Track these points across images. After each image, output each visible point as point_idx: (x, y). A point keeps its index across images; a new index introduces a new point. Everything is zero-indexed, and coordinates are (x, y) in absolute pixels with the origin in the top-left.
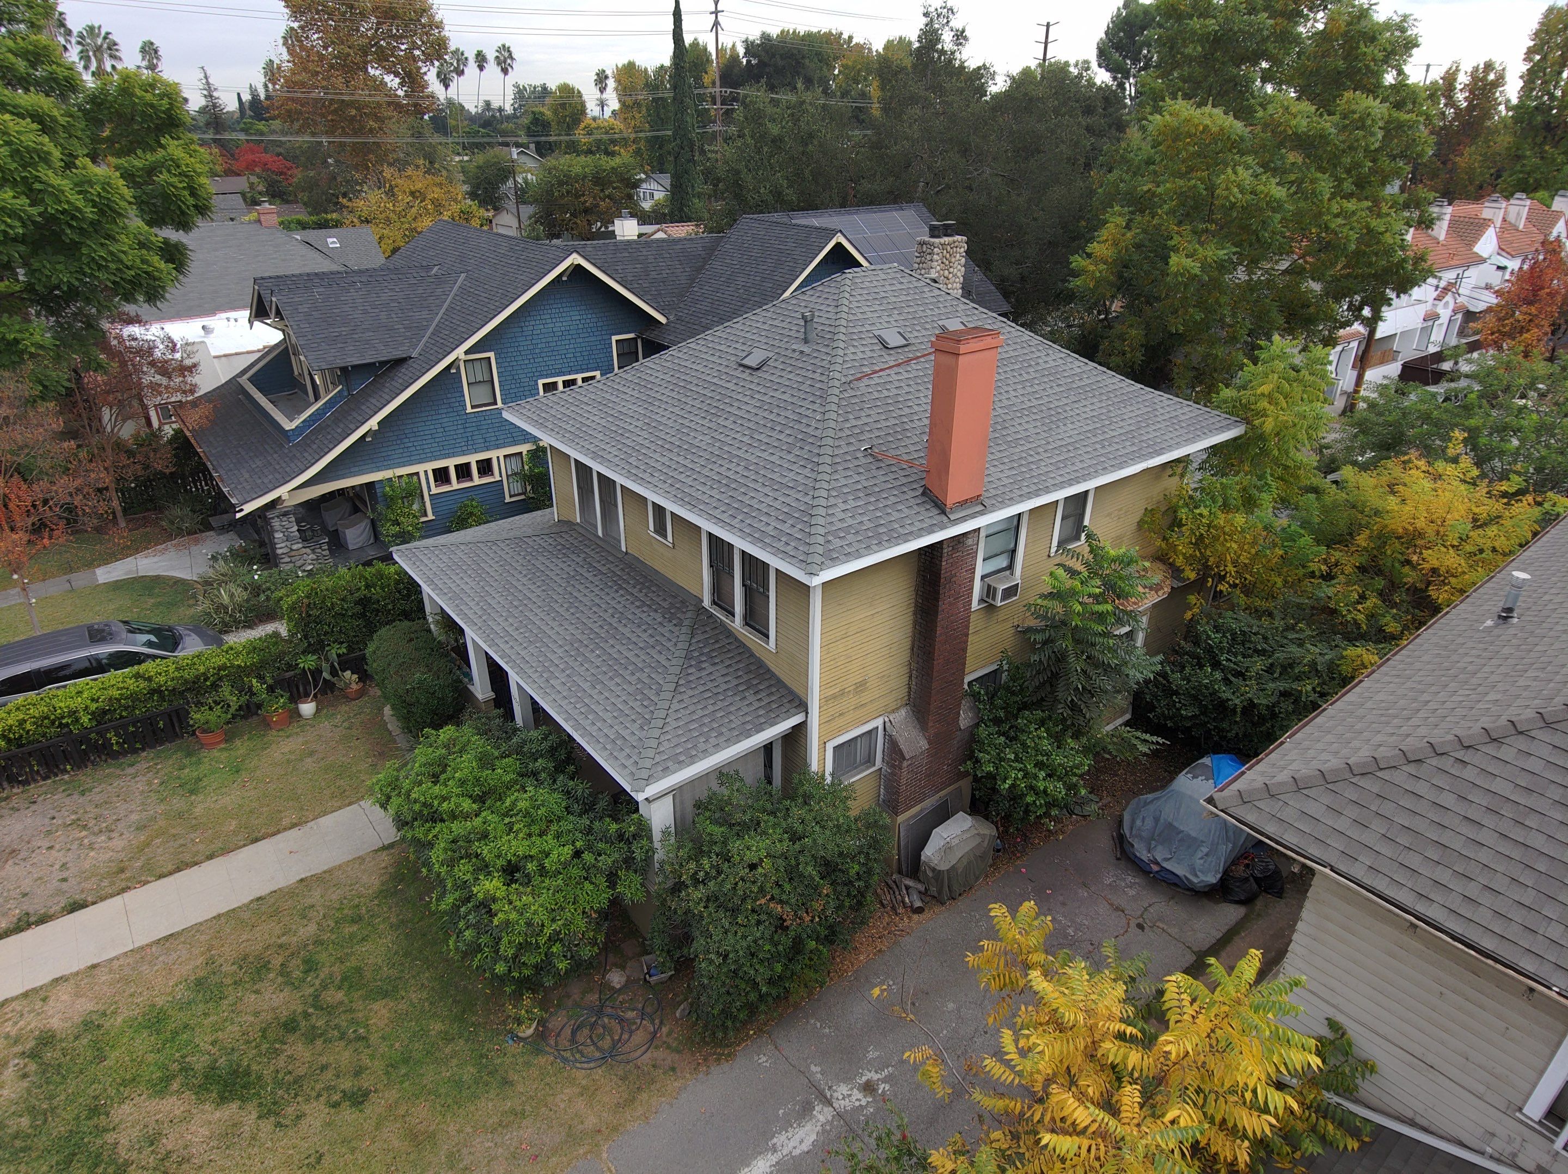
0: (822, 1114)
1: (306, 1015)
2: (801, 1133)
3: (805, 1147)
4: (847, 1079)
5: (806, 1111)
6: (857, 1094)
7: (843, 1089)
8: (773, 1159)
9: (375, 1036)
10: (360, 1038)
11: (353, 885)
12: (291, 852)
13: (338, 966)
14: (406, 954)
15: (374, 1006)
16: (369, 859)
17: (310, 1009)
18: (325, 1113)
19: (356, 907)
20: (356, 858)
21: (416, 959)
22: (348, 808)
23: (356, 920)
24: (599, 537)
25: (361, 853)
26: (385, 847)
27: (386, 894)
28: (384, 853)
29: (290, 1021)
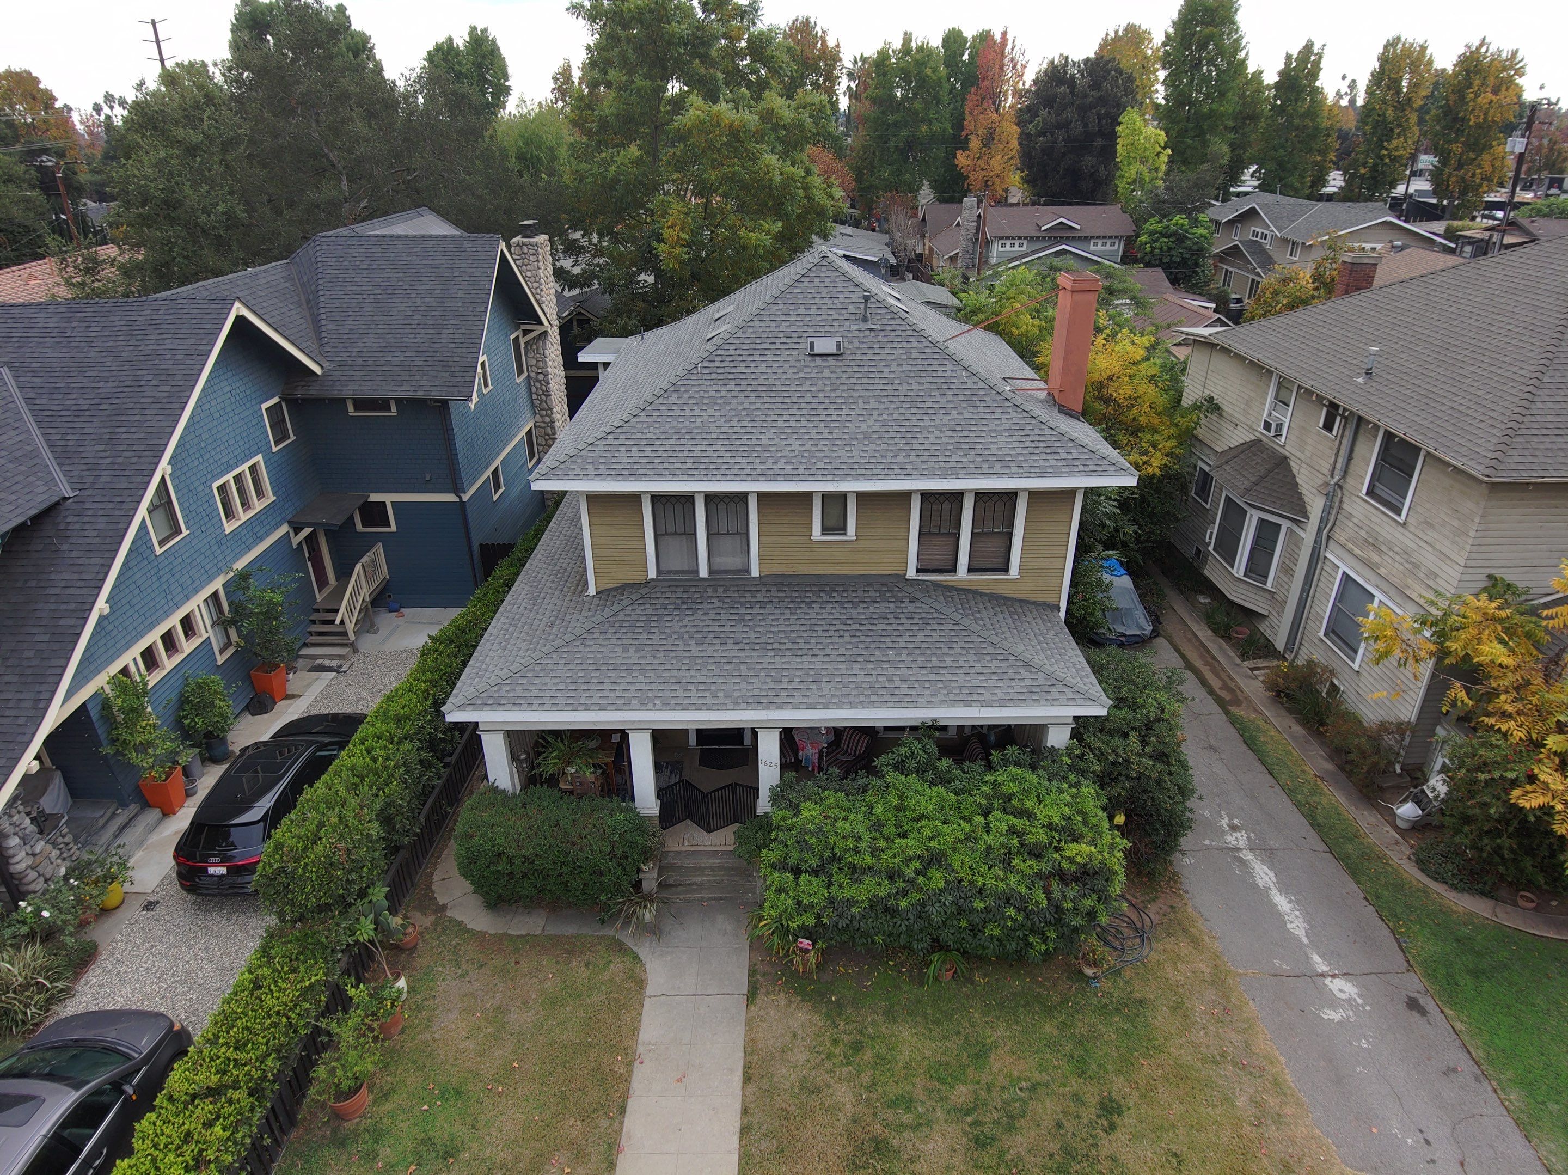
0: (1248, 856)
3: (1272, 874)
4: (1223, 833)
5: (1242, 862)
6: (1237, 835)
7: (1230, 838)
8: (1275, 891)
9: (1036, 1076)
10: (1034, 1088)
11: (795, 1036)
12: (679, 1080)
13: (917, 1080)
14: (937, 1023)
15: (996, 1066)
16: (762, 1013)
17: (969, 1119)
18: (1121, 1136)
19: (835, 1042)
20: (749, 1023)
21: (950, 1017)
22: (646, 1008)
23: (857, 1047)
24: (704, 579)
25: (743, 1017)
26: (752, 995)
27: (835, 1012)
28: (761, 998)
29: (977, 1140)
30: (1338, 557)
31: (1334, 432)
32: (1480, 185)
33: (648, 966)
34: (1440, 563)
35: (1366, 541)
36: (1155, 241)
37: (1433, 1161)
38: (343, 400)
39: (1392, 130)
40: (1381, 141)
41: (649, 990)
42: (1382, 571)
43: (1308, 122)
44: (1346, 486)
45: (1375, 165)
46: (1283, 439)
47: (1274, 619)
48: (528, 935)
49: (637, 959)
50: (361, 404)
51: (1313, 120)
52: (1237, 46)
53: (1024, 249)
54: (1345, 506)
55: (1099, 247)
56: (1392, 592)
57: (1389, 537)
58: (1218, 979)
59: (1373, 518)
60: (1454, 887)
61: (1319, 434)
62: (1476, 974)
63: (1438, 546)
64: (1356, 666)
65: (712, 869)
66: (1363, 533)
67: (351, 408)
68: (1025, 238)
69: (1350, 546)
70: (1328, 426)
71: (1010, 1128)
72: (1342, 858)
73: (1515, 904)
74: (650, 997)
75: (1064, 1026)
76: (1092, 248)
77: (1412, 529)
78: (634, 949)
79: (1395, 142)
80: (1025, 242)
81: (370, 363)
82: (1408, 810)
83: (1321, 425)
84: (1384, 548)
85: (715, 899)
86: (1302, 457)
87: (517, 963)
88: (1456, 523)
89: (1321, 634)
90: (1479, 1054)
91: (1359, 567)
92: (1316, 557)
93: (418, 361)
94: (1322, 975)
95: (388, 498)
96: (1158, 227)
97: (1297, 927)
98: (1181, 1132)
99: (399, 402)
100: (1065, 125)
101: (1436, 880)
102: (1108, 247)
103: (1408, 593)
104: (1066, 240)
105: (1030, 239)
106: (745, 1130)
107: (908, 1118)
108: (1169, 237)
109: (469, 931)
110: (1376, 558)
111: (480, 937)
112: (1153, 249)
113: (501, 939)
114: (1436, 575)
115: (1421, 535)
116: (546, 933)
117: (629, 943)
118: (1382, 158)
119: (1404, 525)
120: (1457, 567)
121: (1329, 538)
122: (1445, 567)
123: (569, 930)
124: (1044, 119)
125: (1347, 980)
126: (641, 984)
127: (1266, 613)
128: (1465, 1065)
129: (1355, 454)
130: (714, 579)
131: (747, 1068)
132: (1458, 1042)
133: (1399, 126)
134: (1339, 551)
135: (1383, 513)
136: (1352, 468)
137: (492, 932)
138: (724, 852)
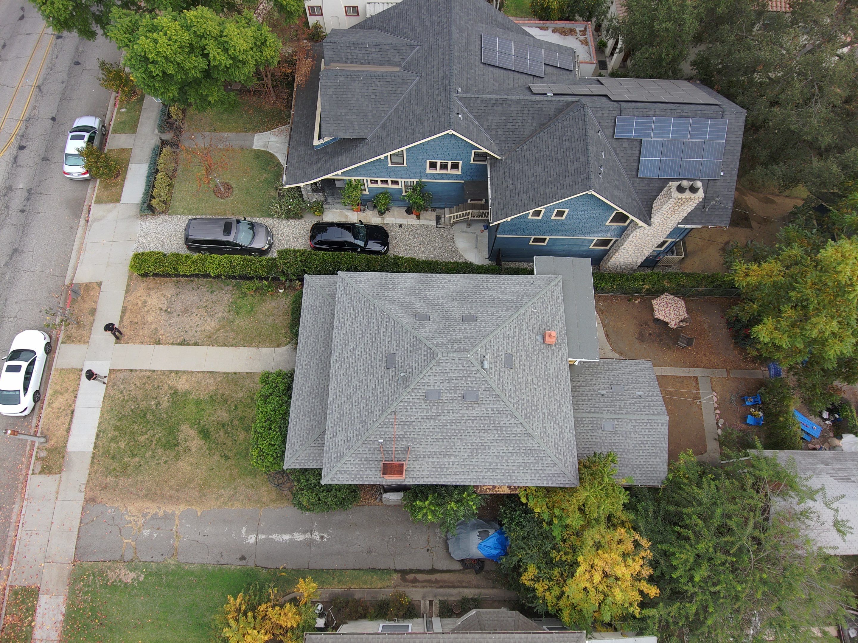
0: (308, 536)
1: (228, 425)
2: (300, 536)
3: (299, 540)
4: (320, 532)
5: (305, 532)
6: (319, 537)
7: (317, 533)
8: (291, 537)
12: (250, 358)
13: (241, 412)
15: (242, 432)
18: (219, 458)
29: (224, 424)
37: (200, 534)
41: (276, 348)
58: (260, 502)
71: (225, 432)
94: (258, 535)
97: (276, 537)
107: (232, 409)
125: (254, 542)
126: (279, 346)
131: (251, 373)
132: (229, 563)
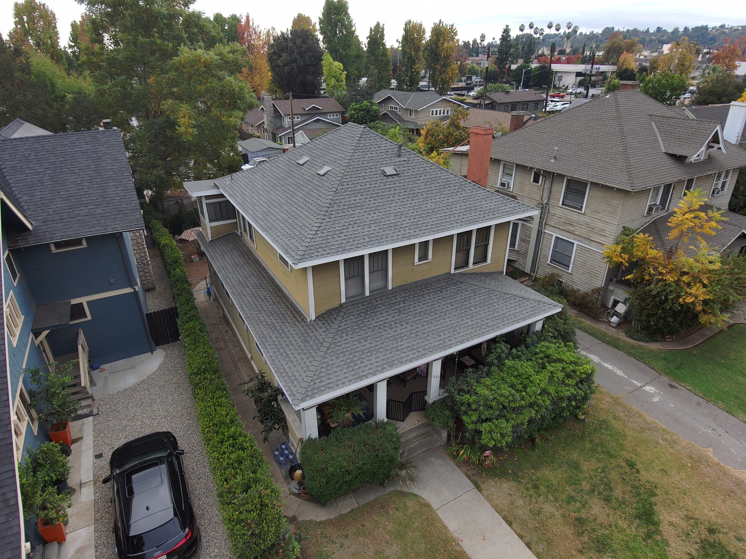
8: (603, 363)
9: (601, 465)
10: (603, 471)
11: (510, 495)
12: (484, 539)
13: (567, 488)
14: (552, 462)
15: (585, 468)
16: (489, 492)
17: (596, 493)
18: (643, 472)
19: (527, 489)
20: (488, 499)
21: (554, 457)
22: (440, 516)
23: (536, 487)
24: (368, 296)
25: (483, 498)
26: (478, 487)
27: (515, 477)
28: (483, 486)
29: (605, 500)
30: (551, 231)
31: (540, 182)
32: (449, 82)
33: (423, 496)
34: (605, 225)
35: (565, 223)
36: (358, 113)
37: (720, 435)
38: (48, 245)
39: (414, 60)
40: (411, 65)
41: (434, 507)
42: (576, 233)
43: (383, 58)
44: (550, 203)
45: (411, 76)
46: (511, 189)
47: (521, 261)
48: (353, 510)
49: (415, 495)
50: (58, 245)
51: (385, 57)
52: (350, 25)
53: (300, 119)
54: (550, 211)
55: (332, 117)
56: (583, 240)
57: (577, 220)
58: (617, 402)
59: (567, 214)
60: (647, 342)
61: (531, 185)
62: (678, 368)
63: (603, 219)
64: (570, 271)
65: (414, 438)
66: (563, 220)
67: (53, 248)
68: (300, 114)
69: (557, 226)
70: (536, 180)
71: (611, 489)
72: (608, 343)
73: (665, 341)
74: (437, 510)
75: (591, 442)
76: (329, 117)
77: (588, 215)
78: (410, 491)
79: (417, 66)
80: (299, 116)
81: (65, 217)
82: (614, 319)
83: (532, 180)
84: (575, 224)
85: (424, 451)
86: (524, 195)
87: (363, 526)
88: (610, 209)
89: (549, 262)
90: (701, 394)
91: (564, 233)
92: (540, 233)
93: (99, 211)
94: (641, 387)
95: (84, 300)
96: (357, 106)
97: (620, 373)
98: (656, 461)
99: (87, 239)
100: (295, 61)
101: (639, 341)
102: (335, 117)
103: (592, 239)
104: (318, 114)
105: (302, 115)
106: (528, 545)
108: (363, 111)
109: (320, 523)
110: (571, 228)
111: (329, 522)
112: (358, 116)
113: (341, 518)
114: (604, 230)
115: (593, 216)
116: (361, 504)
117: (405, 489)
118: (413, 72)
119: (584, 214)
120: (614, 226)
121: (545, 224)
122: (608, 227)
123: (371, 497)
124: (285, 58)
125: (650, 385)
126: (427, 505)
127: (516, 259)
128: (701, 400)
129: (552, 190)
130: (372, 295)
131: (505, 518)
132: (692, 394)
133: (417, 58)
134: (551, 228)
135: (572, 211)
136: (552, 196)
137: (333, 517)
138: (415, 428)
